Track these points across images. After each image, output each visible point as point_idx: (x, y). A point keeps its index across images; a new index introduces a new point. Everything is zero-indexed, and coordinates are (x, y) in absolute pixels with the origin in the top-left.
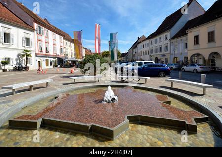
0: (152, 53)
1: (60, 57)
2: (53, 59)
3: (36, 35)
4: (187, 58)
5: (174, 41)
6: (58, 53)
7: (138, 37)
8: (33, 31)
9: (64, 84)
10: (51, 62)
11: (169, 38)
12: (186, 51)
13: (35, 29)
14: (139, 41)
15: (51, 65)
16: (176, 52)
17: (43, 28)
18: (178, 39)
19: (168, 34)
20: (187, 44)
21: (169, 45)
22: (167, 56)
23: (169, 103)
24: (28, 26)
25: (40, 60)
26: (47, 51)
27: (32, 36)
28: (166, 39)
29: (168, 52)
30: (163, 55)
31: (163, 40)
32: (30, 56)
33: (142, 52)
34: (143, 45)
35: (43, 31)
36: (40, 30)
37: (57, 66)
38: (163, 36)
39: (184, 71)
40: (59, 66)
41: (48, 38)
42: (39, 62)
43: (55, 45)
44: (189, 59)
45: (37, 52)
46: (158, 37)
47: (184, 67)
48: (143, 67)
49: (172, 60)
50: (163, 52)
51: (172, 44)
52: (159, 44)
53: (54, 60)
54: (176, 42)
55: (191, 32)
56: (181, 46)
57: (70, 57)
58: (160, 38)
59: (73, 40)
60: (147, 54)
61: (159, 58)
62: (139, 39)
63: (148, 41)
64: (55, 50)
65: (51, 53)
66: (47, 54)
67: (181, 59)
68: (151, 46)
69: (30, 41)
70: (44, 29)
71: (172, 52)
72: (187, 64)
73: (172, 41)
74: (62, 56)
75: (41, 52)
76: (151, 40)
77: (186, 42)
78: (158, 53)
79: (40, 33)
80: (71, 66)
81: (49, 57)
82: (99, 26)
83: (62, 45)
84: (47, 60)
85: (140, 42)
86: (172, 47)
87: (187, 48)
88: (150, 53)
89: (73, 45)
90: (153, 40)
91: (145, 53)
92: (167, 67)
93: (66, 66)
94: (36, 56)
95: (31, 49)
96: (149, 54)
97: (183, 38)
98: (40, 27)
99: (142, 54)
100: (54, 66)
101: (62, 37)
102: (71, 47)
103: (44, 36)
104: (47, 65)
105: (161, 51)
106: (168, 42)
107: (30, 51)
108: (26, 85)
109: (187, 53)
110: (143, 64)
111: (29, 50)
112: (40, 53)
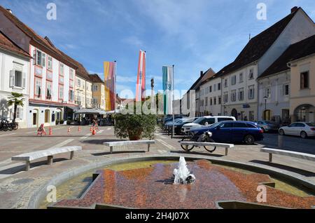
0: (226, 101)
1: (69, 106)
2: (56, 110)
3: (33, 67)
4: (288, 111)
5: (265, 80)
6: (66, 99)
7: (202, 72)
8: (28, 60)
9: (95, 155)
10: (53, 115)
11: (255, 76)
12: (286, 99)
13: (32, 56)
14: (203, 80)
15: (53, 120)
16: (268, 101)
17: (44, 55)
18: (273, 78)
19: (255, 69)
20: (287, 87)
21: (256, 87)
22: (253, 108)
23: (273, 185)
24: (21, 51)
25: (36, 112)
26: (49, 96)
27: (27, 68)
28: (251, 76)
29: (255, 100)
30: (246, 106)
31: (246, 78)
32: (22, 105)
33: (209, 100)
34: (211, 87)
35: (44, 60)
36: (39, 58)
37: (62, 122)
38: (246, 71)
39: (284, 135)
40: (65, 123)
41: (51, 72)
42: (35, 115)
43: (61, 84)
44: (291, 113)
45: (32, 97)
46: (237, 74)
47: (283, 128)
48: (218, 127)
49: (261, 114)
50: (246, 100)
51: (261, 87)
52: (238, 86)
53: (59, 111)
54: (269, 83)
55: (295, 66)
56: (277, 90)
57: (84, 106)
58: (241, 75)
59: (89, 76)
60: (217, 102)
61: (239, 111)
62: (202, 74)
63: (218, 80)
64: (61, 93)
65: (55, 99)
66: (48, 100)
67: (277, 112)
68: (224, 89)
69: (23, 77)
70: (46, 56)
71: (261, 101)
72: (288, 123)
73: (261, 81)
74: (72, 104)
75: (39, 96)
76: (225, 78)
77: (285, 83)
78: (238, 102)
79: (39, 63)
80: (86, 123)
81: (50, 106)
82: (144, 54)
83: (73, 84)
84: (47, 112)
85: (205, 82)
86: (261, 91)
87: (287, 93)
88: (222, 102)
89: (89, 84)
90: (229, 78)
91: (213, 102)
92: (257, 127)
93: (78, 123)
94: (30, 104)
95: (23, 92)
96: (220, 103)
97: (281, 75)
98: (39, 53)
99: (209, 103)
100: (57, 123)
101: (74, 71)
102: (87, 89)
103: (45, 68)
104: (46, 121)
105: (241, 98)
106: (254, 82)
107: (21, 95)
108: (44, 154)
109: (288, 102)
110: (216, 121)
111: (19, 92)
112: (37, 98)
